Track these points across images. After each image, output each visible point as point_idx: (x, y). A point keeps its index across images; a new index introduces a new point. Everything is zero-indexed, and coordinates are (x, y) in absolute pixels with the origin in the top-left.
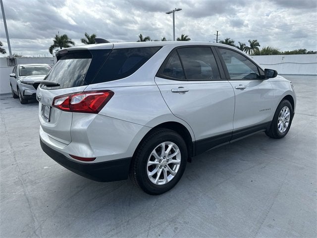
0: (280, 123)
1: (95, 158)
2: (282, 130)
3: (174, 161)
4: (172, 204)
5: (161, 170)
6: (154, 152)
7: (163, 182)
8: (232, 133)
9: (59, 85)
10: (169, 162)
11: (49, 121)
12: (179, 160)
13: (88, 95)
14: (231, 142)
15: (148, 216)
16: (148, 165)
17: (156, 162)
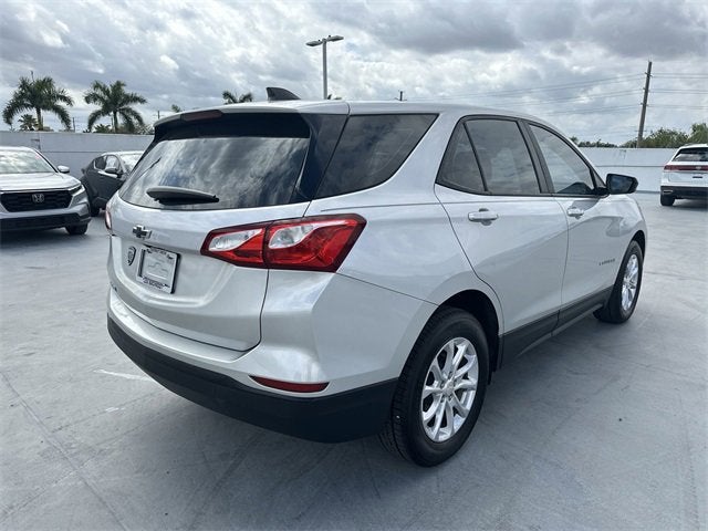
0: (624, 291)
1: (327, 384)
2: (626, 303)
3: (465, 382)
4: (478, 485)
5: (444, 404)
6: (435, 362)
7: (446, 435)
8: (559, 313)
9: (217, 200)
10: (458, 386)
11: (173, 292)
12: (473, 381)
13: (316, 225)
14: (555, 332)
15: (438, 519)
16: (424, 396)
17: (435, 386)
